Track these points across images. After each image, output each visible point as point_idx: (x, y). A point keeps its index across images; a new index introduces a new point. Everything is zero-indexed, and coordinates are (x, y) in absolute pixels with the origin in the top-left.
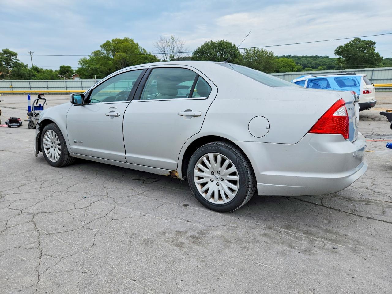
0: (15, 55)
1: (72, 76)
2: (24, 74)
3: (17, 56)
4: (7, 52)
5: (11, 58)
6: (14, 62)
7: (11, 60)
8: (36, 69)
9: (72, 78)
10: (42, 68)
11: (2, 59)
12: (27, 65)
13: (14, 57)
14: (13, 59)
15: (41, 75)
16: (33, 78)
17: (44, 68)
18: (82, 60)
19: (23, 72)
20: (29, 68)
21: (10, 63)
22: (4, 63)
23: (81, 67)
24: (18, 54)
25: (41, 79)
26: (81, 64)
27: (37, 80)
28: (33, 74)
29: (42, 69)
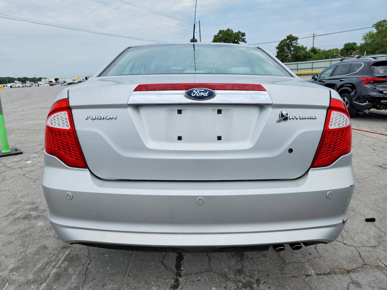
0: (296, 39)
1: (353, 53)
2: (300, 56)
3: (298, 40)
4: (290, 38)
5: (292, 42)
6: (294, 46)
7: (292, 45)
8: (314, 51)
9: (353, 55)
10: (319, 48)
11: (285, 45)
12: (306, 47)
13: (295, 41)
14: (294, 43)
15: (317, 56)
16: (308, 59)
17: (322, 49)
18: (367, 35)
19: (300, 54)
20: (308, 50)
21: (290, 47)
22: (286, 48)
23: (364, 42)
24: (298, 38)
25: (316, 60)
26: (365, 39)
27: (312, 60)
28: (310, 56)
29: (320, 50)
